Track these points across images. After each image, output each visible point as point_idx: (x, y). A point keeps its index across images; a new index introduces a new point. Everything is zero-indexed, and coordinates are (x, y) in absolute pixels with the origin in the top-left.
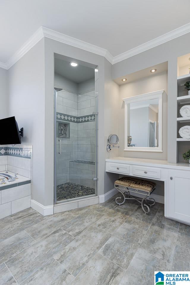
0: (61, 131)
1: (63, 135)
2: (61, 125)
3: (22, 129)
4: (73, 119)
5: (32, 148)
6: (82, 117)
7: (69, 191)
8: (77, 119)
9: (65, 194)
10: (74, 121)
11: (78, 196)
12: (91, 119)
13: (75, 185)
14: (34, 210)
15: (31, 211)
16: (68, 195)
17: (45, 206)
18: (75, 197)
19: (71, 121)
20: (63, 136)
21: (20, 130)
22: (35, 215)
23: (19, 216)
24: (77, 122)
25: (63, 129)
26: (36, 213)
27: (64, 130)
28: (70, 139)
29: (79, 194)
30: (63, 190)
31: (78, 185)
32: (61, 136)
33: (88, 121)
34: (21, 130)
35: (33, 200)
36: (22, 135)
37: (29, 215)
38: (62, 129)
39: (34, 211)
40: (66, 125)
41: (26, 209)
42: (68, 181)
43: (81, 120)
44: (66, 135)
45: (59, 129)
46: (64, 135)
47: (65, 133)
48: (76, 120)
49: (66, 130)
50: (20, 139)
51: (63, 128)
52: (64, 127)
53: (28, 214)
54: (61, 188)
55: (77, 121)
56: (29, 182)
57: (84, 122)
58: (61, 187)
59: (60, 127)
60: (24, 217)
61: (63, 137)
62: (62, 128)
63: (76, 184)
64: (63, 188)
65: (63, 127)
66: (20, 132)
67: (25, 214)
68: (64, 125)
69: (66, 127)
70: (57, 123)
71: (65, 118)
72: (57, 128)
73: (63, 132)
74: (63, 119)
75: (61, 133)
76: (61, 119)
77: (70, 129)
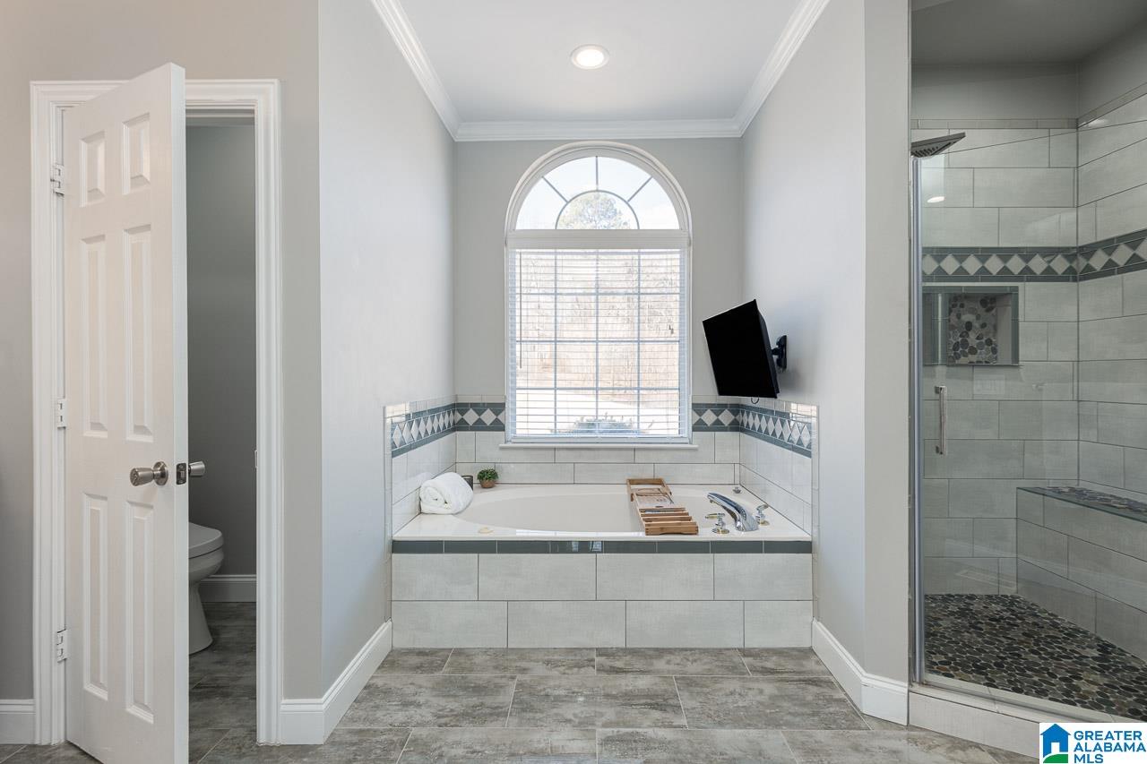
0: (964, 335)
1: (973, 351)
2: (962, 306)
3: (783, 342)
4: (1038, 264)
5: (815, 413)
6: (1109, 245)
7: (1010, 647)
8: (1071, 259)
9: (980, 651)
10: (1047, 276)
11: (1067, 693)
13: (1055, 626)
14: (822, 668)
15: (810, 665)
16: (999, 665)
17: (867, 672)
18: (1041, 693)
19: (1028, 275)
20: (973, 358)
21: (774, 345)
22: (827, 691)
23: (769, 665)
24: (1072, 276)
25: (976, 325)
26: (829, 684)
27: (983, 326)
28: (1022, 371)
29: (1077, 689)
30: (972, 626)
31: (1077, 630)
32: (963, 360)
34: (778, 343)
35: (820, 623)
36: (782, 362)
37: (802, 677)
38: (969, 326)
39: (823, 673)
40: (990, 301)
41: (793, 649)
42: (1010, 590)
43: (1098, 261)
44: (994, 351)
45: (952, 327)
46: (983, 354)
47: (989, 342)
48: (1060, 265)
49: (995, 328)
50: (776, 376)
51: (978, 317)
52: (981, 310)
53: (800, 673)
54: (962, 613)
55: (1070, 270)
56: (804, 547)
57: (1124, 270)
58: (962, 605)
59: (959, 316)
60: (785, 676)
61: (972, 365)
62: (967, 317)
63: (1066, 619)
64: (973, 615)
65: (972, 311)
66: (775, 352)
67: (790, 665)
68: (983, 302)
69: (992, 309)
70: (940, 298)
71: (986, 265)
72: (940, 324)
73: (978, 338)
74: (972, 273)
75: (965, 344)
76: (961, 274)
77: (1020, 318)
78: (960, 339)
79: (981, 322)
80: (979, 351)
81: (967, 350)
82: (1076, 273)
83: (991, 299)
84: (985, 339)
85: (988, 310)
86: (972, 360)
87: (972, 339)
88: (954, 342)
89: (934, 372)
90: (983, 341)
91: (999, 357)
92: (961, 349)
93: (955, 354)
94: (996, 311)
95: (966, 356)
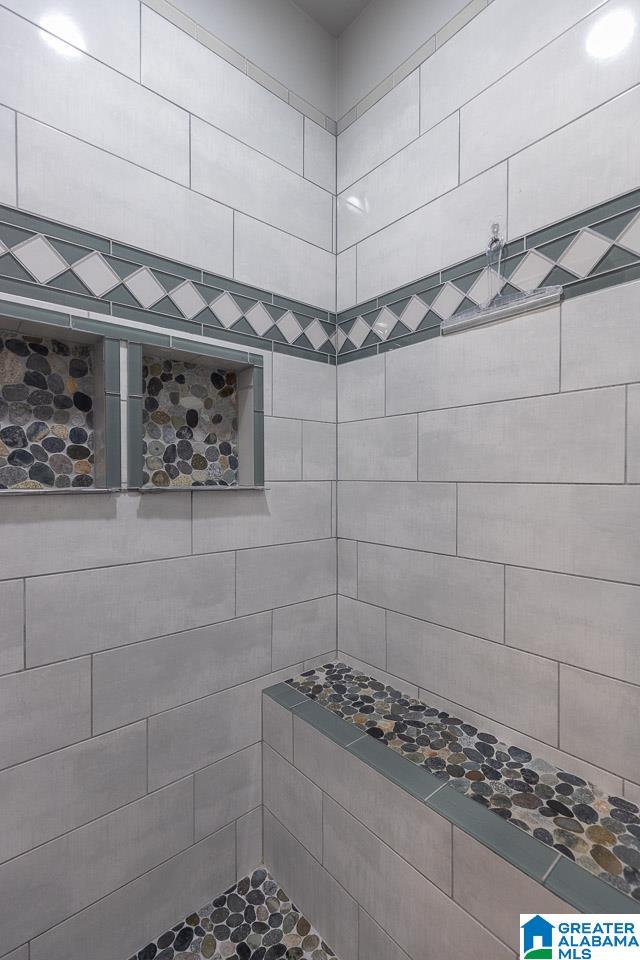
0: (185, 433)
1: (200, 463)
2: (181, 379)
4: (290, 327)
6: (369, 310)
8: (329, 328)
10: (302, 348)
12: (466, 305)
19: (274, 340)
20: (200, 475)
24: (331, 355)
25: (205, 416)
27: (217, 419)
28: (268, 500)
32: (183, 481)
33: (431, 327)
38: (193, 418)
40: (230, 379)
43: (358, 333)
44: (234, 463)
46: (216, 468)
47: (226, 449)
48: (317, 335)
49: (235, 425)
51: (208, 404)
52: (213, 392)
55: (328, 346)
57: (386, 346)
59: (175, 398)
61: (197, 490)
62: (189, 402)
65: (198, 391)
68: (217, 379)
69: (231, 393)
70: (124, 352)
71: (214, 307)
72: (124, 406)
73: (208, 441)
74: (189, 315)
75: (185, 449)
76: (165, 311)
77: (267, 411)
78: (177, 441)
79: (213, 412)
80: (209, 463)
81: (189, 462)
82: (333, 350)
83: (228, 375)
84: (219, 443)
85: (226, 393)
86: (198, 479)
87: (198, 442)
88: (167, 446)
89: (115, 501)
90: (217, 446)
91: (240, 475)
92: (178, 459)
93: (168, 468)
94: (236, 397)
95: (187, 471)
